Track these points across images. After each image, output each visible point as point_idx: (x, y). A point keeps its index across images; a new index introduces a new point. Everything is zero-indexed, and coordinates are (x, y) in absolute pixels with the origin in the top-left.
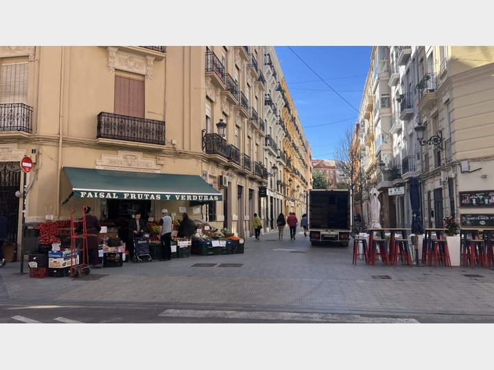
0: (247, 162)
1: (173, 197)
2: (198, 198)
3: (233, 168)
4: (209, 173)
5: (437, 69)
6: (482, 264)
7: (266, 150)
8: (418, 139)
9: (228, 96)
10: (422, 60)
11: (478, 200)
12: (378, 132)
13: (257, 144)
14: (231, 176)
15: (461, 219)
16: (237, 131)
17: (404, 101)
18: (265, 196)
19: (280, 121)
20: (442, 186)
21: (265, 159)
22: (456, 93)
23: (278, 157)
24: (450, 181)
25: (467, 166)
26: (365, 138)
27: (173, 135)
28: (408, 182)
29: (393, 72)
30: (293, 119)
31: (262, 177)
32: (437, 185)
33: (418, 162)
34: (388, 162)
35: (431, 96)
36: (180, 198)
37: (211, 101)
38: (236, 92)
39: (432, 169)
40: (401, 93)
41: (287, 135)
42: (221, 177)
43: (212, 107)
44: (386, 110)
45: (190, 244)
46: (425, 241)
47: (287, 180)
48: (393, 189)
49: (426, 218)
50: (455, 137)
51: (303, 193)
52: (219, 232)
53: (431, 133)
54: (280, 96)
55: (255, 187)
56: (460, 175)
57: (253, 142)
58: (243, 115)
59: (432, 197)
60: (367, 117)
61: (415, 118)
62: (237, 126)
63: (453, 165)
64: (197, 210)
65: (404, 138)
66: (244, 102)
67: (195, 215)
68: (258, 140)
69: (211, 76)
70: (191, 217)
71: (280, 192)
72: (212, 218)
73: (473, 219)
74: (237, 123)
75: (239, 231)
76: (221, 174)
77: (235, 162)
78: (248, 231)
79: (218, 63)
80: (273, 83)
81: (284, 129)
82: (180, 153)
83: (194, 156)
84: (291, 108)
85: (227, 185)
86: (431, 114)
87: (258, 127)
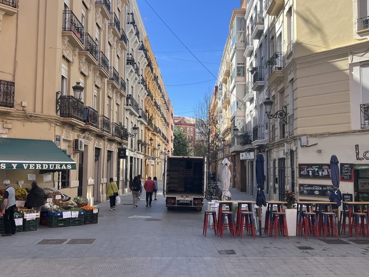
0: (106, 124)
1: (20, 166)
2: (49, 167)
3: (90, 131)
4: (63, 137)
5: (285, 49)
6: (314, 234)
7: (127, 110)
8: (266, 112)
9: (87, 56)
10: (273, 38)
11: (314, 172)
12: (233, 99)
13: (117, 104)
14: (88, 138)
15: (300, 189)
16: (96, 91)
17: (257, 73)
18: (125, 157)
19: (143, 80)
20: (285, 156)
21: (126, 119)
22: (299, 73)
23: (140, 117)
24: (292, 153)
25: (306, 141)
26: (222, 100)
27: (23, 97)
28: (257, 148)
29: (249, 44)
30: (156, 78)
31: (122, 138)
32: (282, 155)
33: (266, 131)
34: (241, 127)
35: (279, 73)
36: (29, 166)
37: (68, 61)
38: (96, 52)
39: (277, 139)
40: (254, 66)
41: (149, 94)
42: (76, 141)
43: (69, 67)
44: (241, 78)
45: (39, 217)
46: (268, 213)
47: (148, 138)
48: (244, 154)
49: (271, 184)
50: (298, 114)
51: (164, 151)
52: (72, 201)
53: (277, 108)
54: (142, 56)
55: (114, 148)
56: (300, 149)
57: (114, 102)
58: (102, 75)
59: (277, 165)
60: (225, 81)
61: (265, 90)
62: (96, 86)
63: (295, 139)
64: (48, 178)
65: (256, 107)
66: (105, 62)
67: (47, 182)
68: (119, 99)
69: (68, 36)
70: (40, 185)
71: (140, 151)
72: (65, 184)
73: (309, 188)
74: (97, 83)
75: (96, 196)
76: (76, 138)
77: (92, 125)
78: (105, 194)
79: (76, 22)
80: (136, 42)
81: (146, 89)
82: (31, 116)
83: (46, 120)
84: (153, 67)
85: (83, 149)
86: (279, 89)
87: (119, 87)
